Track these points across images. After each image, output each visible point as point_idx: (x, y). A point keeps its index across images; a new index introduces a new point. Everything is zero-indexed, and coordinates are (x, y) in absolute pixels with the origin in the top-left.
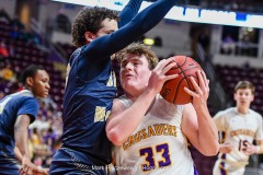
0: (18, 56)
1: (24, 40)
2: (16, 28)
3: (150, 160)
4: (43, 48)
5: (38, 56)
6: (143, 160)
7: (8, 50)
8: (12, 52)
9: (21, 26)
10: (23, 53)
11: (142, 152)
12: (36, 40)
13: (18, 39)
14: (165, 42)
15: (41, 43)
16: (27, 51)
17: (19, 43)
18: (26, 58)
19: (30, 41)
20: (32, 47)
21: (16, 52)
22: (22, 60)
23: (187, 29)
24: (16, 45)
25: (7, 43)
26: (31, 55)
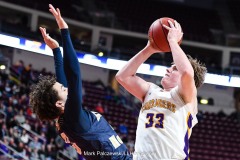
0: (111, 113)
1: (115, 101)
2: (109, 93)
3: (151, 121)
4: (128, 107)
5: (124, 113)
6: (147, 121)
7: (103, 108)
8: (106, 109)
9: (112, 91)
10: (114, 111)
11: (148, 115)
12: (123, 101)
13: (110, 101)
14: (215, 102)
15: (126, 103)
16: (117, 109)
17: (111, 103)
18: (116, 114)
19: (119, 102)
20: (120, 106)
21: (109, 110)
22: (113, 115)
23: (232, 92)
24: (109, 105)
25: (103, 104)
26: (119, 112)
